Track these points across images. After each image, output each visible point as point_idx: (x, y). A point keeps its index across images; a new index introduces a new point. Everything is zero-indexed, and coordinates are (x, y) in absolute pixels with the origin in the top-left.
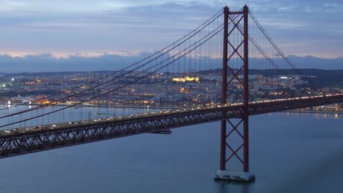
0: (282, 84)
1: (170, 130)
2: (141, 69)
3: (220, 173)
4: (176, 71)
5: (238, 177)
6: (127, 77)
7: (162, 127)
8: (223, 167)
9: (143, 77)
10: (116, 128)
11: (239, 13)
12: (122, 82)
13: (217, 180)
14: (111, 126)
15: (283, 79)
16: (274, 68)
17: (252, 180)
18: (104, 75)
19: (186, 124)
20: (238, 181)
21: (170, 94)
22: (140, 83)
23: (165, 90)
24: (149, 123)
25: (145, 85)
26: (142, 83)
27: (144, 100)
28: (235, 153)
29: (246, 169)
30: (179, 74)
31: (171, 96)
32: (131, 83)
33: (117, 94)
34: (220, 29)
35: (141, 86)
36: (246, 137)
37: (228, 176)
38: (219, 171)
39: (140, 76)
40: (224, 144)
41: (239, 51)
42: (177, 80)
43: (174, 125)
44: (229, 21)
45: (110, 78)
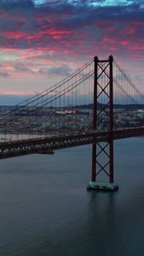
0: (139, 115)
1: (53, 151)
2: (31, 105)
3: (92, 184)
4: (58, 106)
5: (106, 187)
6: (21, 111)
7: (47, 149)
8: (94, 180)
9: (33, 111)
10: (12, 150)
11: (106, 61)
12: (17, 115)
13: (90, 189)
14: (8, 148)
15: (140, 112)
16: (133, 103)
17: (116, 189)
18: (3, 109)
19: (65, 146)
20: (105, 190)
21: (53, 123)
22: (30, 115)
23: (50, 120)
24: (37, 146)
25: (34, 117)
26: (32, 115)
27: (33, 128)
28: (103, 169)
29: (112, 181)
30: (60, 108)
31: (54, 125)
32: (24, 115)
33: (13, 124)
34: (91, 73)
35: (31, 117)
36: (111, 157)
37: (98, 186)
38: (91, 183)
39: (30, 109)
40: (94, 161)
41: (106, 90)
42: (59, 112)
43: (56, 148)
44: (98, 67)
45: (8, 112)
